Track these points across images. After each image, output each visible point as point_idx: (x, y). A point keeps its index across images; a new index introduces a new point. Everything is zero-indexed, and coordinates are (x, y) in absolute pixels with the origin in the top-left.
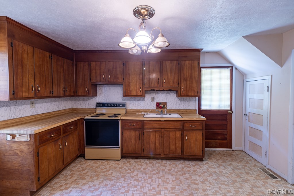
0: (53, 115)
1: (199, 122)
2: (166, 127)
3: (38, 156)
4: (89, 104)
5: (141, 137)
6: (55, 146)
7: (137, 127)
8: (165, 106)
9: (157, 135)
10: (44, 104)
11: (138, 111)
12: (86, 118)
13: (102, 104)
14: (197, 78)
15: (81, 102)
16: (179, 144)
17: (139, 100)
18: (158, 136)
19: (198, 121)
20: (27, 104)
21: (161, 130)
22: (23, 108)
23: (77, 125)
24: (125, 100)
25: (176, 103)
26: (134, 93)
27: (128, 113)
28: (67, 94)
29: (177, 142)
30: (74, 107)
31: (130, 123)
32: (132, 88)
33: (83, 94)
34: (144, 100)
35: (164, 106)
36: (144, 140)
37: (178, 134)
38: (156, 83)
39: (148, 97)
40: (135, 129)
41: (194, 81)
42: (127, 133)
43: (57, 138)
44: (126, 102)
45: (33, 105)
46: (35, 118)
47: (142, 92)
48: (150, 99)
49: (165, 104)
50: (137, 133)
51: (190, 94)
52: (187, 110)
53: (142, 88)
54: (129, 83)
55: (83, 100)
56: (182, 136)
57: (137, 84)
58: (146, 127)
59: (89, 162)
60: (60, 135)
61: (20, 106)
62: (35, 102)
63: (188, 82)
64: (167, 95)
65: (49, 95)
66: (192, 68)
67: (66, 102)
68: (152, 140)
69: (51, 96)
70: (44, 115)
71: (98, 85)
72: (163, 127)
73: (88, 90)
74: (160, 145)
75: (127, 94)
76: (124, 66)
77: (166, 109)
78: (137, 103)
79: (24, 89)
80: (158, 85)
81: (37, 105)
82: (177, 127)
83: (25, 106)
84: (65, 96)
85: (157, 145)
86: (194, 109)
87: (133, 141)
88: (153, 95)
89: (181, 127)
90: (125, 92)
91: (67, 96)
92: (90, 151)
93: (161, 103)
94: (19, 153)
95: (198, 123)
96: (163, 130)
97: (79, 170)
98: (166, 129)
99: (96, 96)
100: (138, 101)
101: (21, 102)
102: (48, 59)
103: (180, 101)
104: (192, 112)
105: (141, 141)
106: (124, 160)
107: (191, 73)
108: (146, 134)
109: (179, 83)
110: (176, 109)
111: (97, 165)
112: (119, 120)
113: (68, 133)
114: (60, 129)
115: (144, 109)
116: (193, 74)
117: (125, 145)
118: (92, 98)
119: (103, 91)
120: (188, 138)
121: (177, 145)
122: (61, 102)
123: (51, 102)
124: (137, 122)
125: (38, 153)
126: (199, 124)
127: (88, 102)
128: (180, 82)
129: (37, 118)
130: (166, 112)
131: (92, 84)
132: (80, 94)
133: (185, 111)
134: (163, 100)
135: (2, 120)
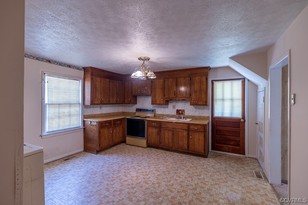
0: (110, 115)
1: (202, 125)
2: (176, 128)
3: (100, 133)
4: (132, 109)
5: (159, 133)
6: (108, 131)
7: (157, 126)
8: (183, 113)
9: (170, 133)
10: (106, 108)
11: (163, 115)
12: (127, 117)
13: (140, 109)
14: (205, 91)
15: (128, 107)
16: (185, 142)
17: (164, 108)
18: (171, 134)
19: (200, 125)
21: (173, 129)
22: (96, 110)
23: (122, 121)
24: (154, 107)
25: (192, 110)
26: (158, 102)
27: (156, 117)
28: (118, 102)
29: (184, 140)
30: (124, 111)
31: (152, 122)
32: (157, 98)
33: (127, 103)
34: (167, 107)
35: (182, 113)
36: (161, 136)
37: (185, 134)
38: (173, 95)
39: (170, 105)
40: (155, 127)
41: (203, 93)
42: (150, 130)
43: (109, 127)
44: (155, 108)
45: (101, 108)
46: (101, 115)
47: (163, 101)
48: (172, 107)
49: (184, 111)
50: (157, 130)
51: (199, 103)
52: (201, 116)
53: (163, 98)
54: (155, 95)
55: (129, 106)
56: (188, 135)
57: (160, 95)
58: (163, 126)
59: (128, 146)
60: (111, 125)
61: (95, 108)
63: (198, 94)
64: (185, 103)
65: (108, 103)
66: (201, 82)
67: (119, 107)
68: (166, 136)
69: (109, 103)
70: (106, 114)
71: (138, 97)
72: (174, 127)
73: (131, 100)
74: (172, 140)
75: (153, 103)
77: (184, 115)
78: (162, 109)
79: (96, 100)
80: (175, 96)
81: (103, 108)
82: (184, 128)
83: (97, 108)
84: (117, 103)
85: (170, 140)
86: (207, 116)
87: (154, 135)
88: (174, 104)
89: (187, 128)
90: (152, 101)
91: (118, 104)
92: (129, 139)
93: (180, 110)
94: (93, 131)
95: (201, 126)
96: (174, 130)
97: (121, 148)
98: (176, 129)
99: (137, 104)
100: (163, 108)
101: (96, 106)
102: (108, 82)
103: (195, 109)
105: (159, 136)
106: (149, 148)
107: (200, 87)
108: (162, 132)
109: (190, 95)
110: (192, 115)
112: (145, 120)
113: (116, 125)
114: (111, 122)
115: (168, 114)
116: (202, 87)
117: (149, 138)
118: (134, 105)
119: (141, 100)
120: (192, 137)
121: (184, 142)
122: (116, 107)
123: (110, 107)
124: (157, 123)
125: (100, 132)
126: (201, 127)
127: (132, 108)
128: (191, 94)
130: (182, 118)
131: (133, 96)
132: (126, 102)
134: (181, 108)
135: (88, 114)
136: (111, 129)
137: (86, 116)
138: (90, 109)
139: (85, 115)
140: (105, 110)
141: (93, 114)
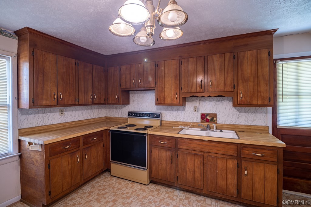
1: (271, 148)
2: (211, 151)
3: (49, 168)
4: (121, 113)
5: (174, 159)
6: (71, 159)
7: (169, 146)
8: (215, 119)
9: (196, 161)
10: (74, 112)
11: (176, 124)
12: (111, 129)
13: (134, 113)
14: (267, 78)
15: (115, 110)
16: (232, 180)
17: (178, 110)
18: (199, 163)
19: (268, 148)
20: (56, 112)
21: (203, 154)
22: (52, 116)
23: (102, 136)
24: (160, 110)
25: (231, 115)
26: (169, 101)
27: (163, 126)
28: (96, 101)
29: (229, 176)
30: (108, 116)
31: (160, 139)
32: (166, 94)
33: (113, 102)
34: (184, 110)
35: (212, 119)
36: (178, 166)
37: (232, 164)
38: (198, 88)
39: (190, 106)
40: (166, 149)
41: (262, 82)
42: (156, 153)
43: (75, 150)
44: (161, 111)
45: (62, 112)
46: (63, 126)
47: (178, 99)
48: (192, 108)
49: (215, 115)
50: (169, 154)
51: (255, 102)
53: (178, 94)
54: (162, 88)
55: (116, 108)
56: (238, 167)
57: (173, 89)
58: (181, 147)
60: (79, 147)
61: (49, 114)
62: (65, 109)
63: (251, 84)
64: (218, 103)
65: (73, 103)
66: (257, 62)
67: (100, 110)
68: (190, 166)
69: (76, 104)
70: (74, 123)
71: (130, 92)
72: (205, 150)
73: (118, 98)
74: (201, 176)
75: (159, 102)
76: (157, 67)
77: (216, 123)
78: (175, 113)
79: (44, 97)
80: (201, 90)
81: (66, 113)
82: (229, 153)
83: (53, 114)
84: (93, 104)
85: (197, 175)
86: (264, 125)
87: (164, 164)
88: (196, 103)
89: (236, 154)
90: (157, 100)
91: (96, 104)
92: (116, 168)
93: (208, 115)
94: (35, 162)
95: (269, 150)
96: (206, 155)
97: (100, 188)
98: (210, 154)
99: (129, 104)
100: (176, 110)
101: (50, 110)
102: (74, 66)
103: (238, 113)
104: (260, 130)
105: (173, 165)
106: (153, 187)
107: (257, 70)
108: (180, 157)
109: (234, 86)
110: (232, 123)
111: (120, 186)
112: (146, 134)
113: (90, 145)
114: (79, 140)
115: (184, 121)
116: (260, 71)
117: (154, 167)
118: (124, 107)
119: (136, 98)
120: (249, 172)
121: (229, 180)
122: (94, 110)
123: (82, 110)
124: (169, 140)
125: (49, 165)
126: (271, 152)
127: (121, 110)
128: (236, 84)
129: (66, 126)
130: (215, 128)
131: (122, 91)
132: (110, 102)
133: (246, 127)
134: (210, 110)
135: (31, 126)
136: (78, 155)
137: (23, 131)
138: (37, 115)
139: (22, 127)
140: (71, 115)
141: (44, 125)
